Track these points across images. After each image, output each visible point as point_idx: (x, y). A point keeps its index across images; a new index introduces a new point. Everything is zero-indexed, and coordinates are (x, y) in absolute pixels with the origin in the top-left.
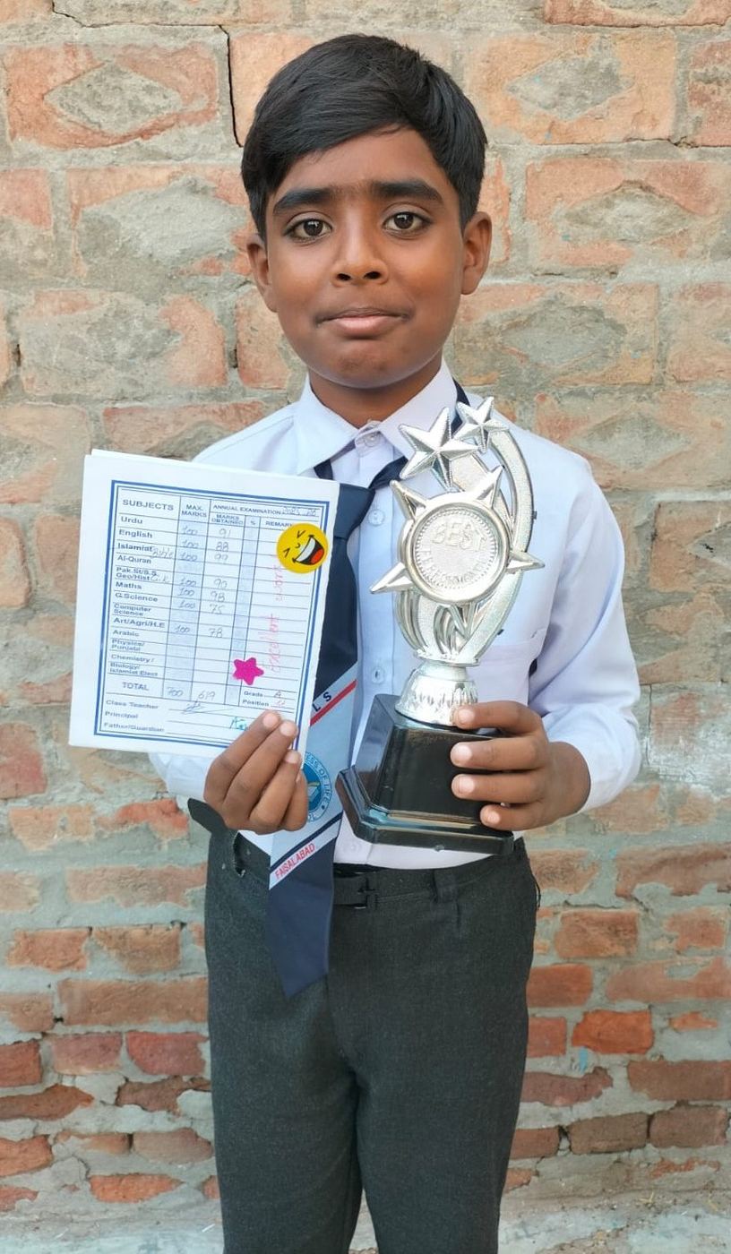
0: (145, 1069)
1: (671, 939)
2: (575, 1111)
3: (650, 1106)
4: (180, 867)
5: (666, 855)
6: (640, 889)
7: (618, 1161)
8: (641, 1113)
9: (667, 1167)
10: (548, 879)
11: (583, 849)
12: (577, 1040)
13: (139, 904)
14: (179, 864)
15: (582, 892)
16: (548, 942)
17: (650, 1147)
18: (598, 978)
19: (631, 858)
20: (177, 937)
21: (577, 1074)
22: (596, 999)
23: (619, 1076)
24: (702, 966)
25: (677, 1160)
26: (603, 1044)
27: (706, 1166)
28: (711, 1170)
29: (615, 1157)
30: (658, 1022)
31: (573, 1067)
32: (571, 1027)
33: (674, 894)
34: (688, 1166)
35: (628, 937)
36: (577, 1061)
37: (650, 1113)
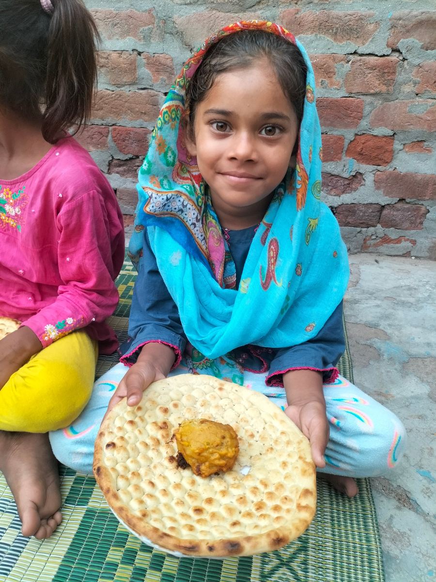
0: (121, 151)
1: (415, 83)
2: (341, 198)
3: (384, 200)
4: (136, 11)
5: (424, 17)
6: (403, 43)
7: (360, 232)
8: (377, 204)
9: (386, 240)
10: (348, 34)
11: (372, 11)
12: (349, 152)
13: (115, 37)
14: (136, 10)
15: (367, 44)
16: (341, 80)
17: (379, 226)
18: (367, 109)
19: (400, 19)
20: (135, 60)
21: (346, 175)
22: (364, 123)
23: (369, 179)
24: (430, 106)
25: (393, 237)
26: (363, 156)
27: (408, 242)
28: (410, 244)
29: (359, 229)
30: (397, 145)
31: (344, 170)
32: (346, 143)
33: (422, 48)
34: (398, 241)
35: (389, 78)
36: (347, 167)
37: (383, 204)
